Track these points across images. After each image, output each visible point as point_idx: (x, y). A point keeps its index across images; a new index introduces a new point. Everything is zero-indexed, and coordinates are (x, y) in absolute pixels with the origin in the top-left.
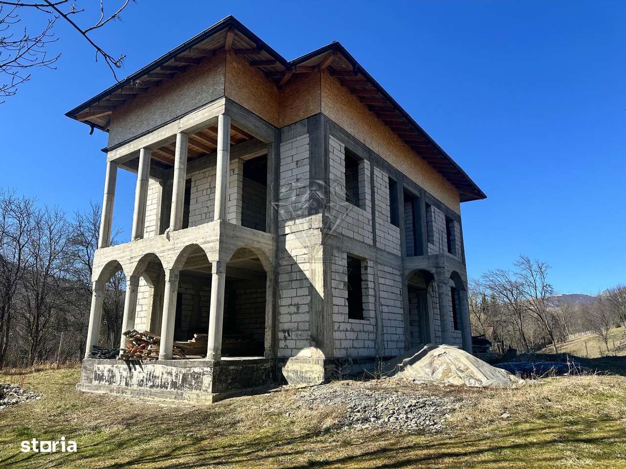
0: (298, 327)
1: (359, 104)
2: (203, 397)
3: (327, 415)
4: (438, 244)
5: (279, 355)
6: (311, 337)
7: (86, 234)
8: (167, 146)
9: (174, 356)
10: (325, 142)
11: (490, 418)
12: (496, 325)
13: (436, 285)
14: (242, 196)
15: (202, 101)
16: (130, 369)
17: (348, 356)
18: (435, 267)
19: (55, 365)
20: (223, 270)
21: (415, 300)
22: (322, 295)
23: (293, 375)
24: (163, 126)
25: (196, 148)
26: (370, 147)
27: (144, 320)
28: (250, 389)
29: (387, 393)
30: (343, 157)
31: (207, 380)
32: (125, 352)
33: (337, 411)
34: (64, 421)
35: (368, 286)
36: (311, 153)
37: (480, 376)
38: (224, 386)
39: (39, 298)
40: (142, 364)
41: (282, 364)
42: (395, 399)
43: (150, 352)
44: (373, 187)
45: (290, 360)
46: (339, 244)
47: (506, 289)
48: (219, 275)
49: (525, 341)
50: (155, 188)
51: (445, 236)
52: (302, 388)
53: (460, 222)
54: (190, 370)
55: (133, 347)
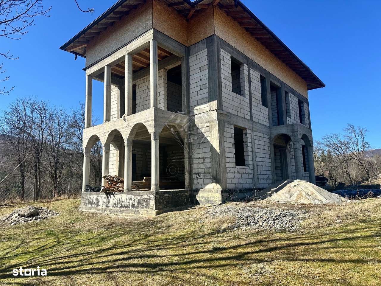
0: (204, 171)
1: (240, 27)
2: (150, 212)
3: (224, 222)
4: (293, 118)
5: (194, 188)
6: (213, 177)
7: (78, 121)
8: (120, 63)
9: (132, 190)
10: (218, 53)
11: (328, 223)
12: (331, 169)
13: (292, 144)
14: (167, 93)
15: (140, 32)
16: (108, 198)
17: (236, 188)
18: (292, 132)
19: (67, 197)
20: (158, 138)
21: (278, 154)
22: (218, 151)
23: (202, 200)
24: (117, 51)
25: (138, 64)
26: (248, 56)
27: (115, 170)
28: (177, 208)
29: (261, 209)
30: (230, 63)
31: (152, 203)
32: (104, 188)
33: (230, 219)
34: (72, 227)
35: (248, 145)
36: (209, 61)
37: (321, 198)
38: (162, 206)
39: (56, 160)
40: (114, 194)
41: (196, 193)
42: (266, 212)
43: (119, 187)
44: (250, 82)
45: (200, 191)
46: (228, 120)
47: (337, 146)
48: (155, 141)
49: (350, 179)
50: (115, 91)
51: (298, 112)
52: (208, 207)
53: (308, 103)
54: (142, 197)
55: (109, 185)
